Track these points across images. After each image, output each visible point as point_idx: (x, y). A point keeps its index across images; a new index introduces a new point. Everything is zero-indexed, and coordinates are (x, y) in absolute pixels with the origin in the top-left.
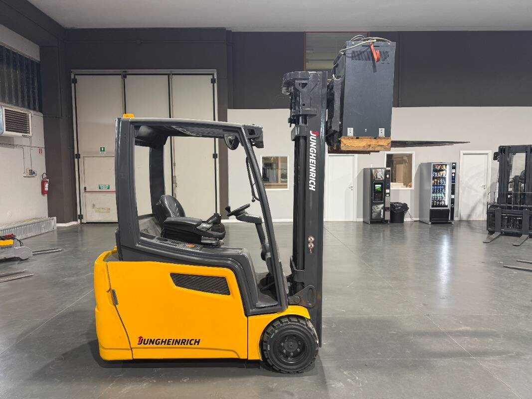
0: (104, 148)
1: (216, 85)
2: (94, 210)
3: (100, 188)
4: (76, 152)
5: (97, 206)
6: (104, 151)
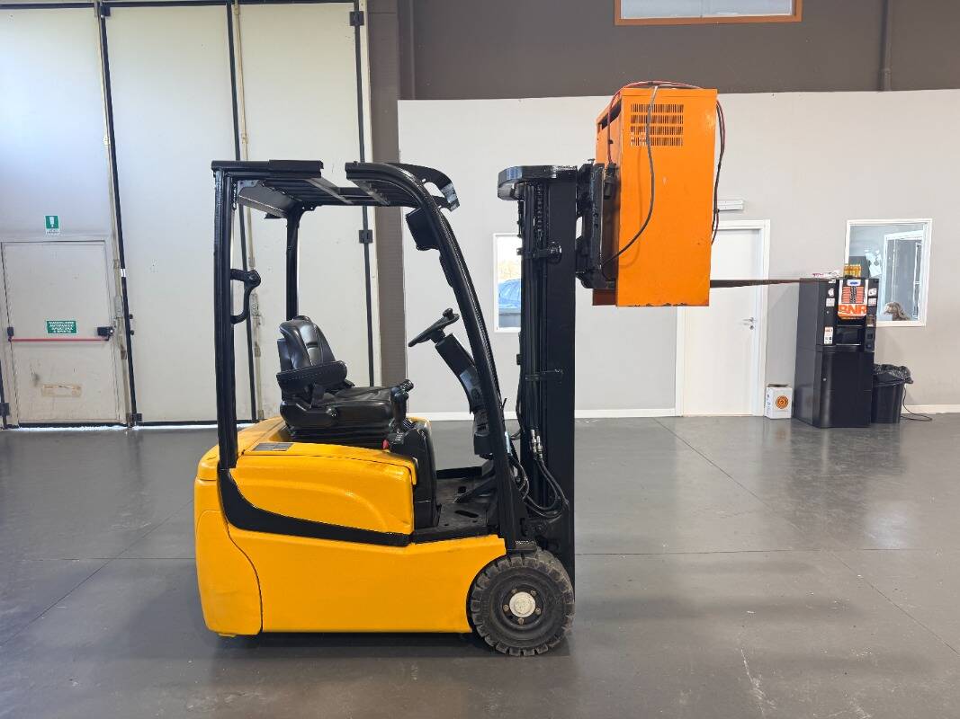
1: (364, 30)
2: (39, 391)
3: (50, 331)
5: (45, 380)
6: (56, 226)
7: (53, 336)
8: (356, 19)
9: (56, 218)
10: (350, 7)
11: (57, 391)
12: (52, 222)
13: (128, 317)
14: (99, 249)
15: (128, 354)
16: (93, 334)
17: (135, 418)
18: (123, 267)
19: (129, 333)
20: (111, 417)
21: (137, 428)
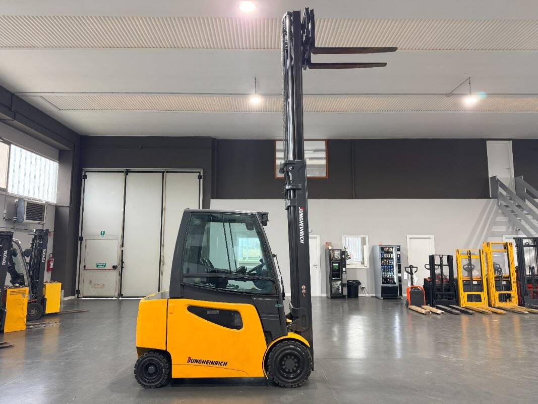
1: (201, 180)
2: (91, 286)
3: (97, 266)
4: (80, 236)
5: (93, 283)
7: (98, 268)
8: (200, 177)
9: (104, 232)
10: (198, 174)
11: (97, 286)
12: (103, 233)
13: (122, 262)
14: (116, 241)
15: (121, 275)
16: (111, 268)
17: (121, 295)
18: (123, 246)
19: (122, 267)
20: (113, 295)
21: (121, 298)
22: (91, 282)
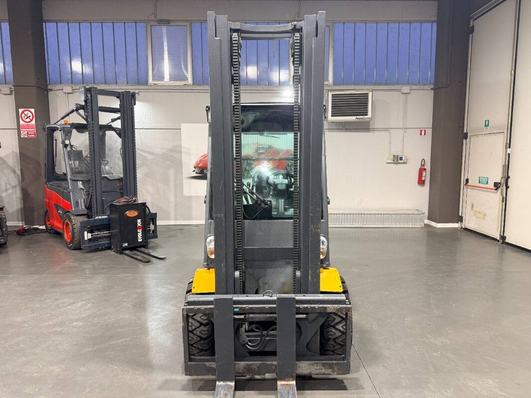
0: (488, 120)
2: (472, 213)
3: (480, 182)
4: (465, 131)
5: (475, 208)
6: (488, 126)
7: (481, 185)
11: (478, 214)
12: (487, 123)
13: (508, 178)
14: (501, 137)
15: (505, 200)
16: (491, 185)
17: (503, 238)
18: (510, 147)
19: (507, 187)
22: (473, 206)
